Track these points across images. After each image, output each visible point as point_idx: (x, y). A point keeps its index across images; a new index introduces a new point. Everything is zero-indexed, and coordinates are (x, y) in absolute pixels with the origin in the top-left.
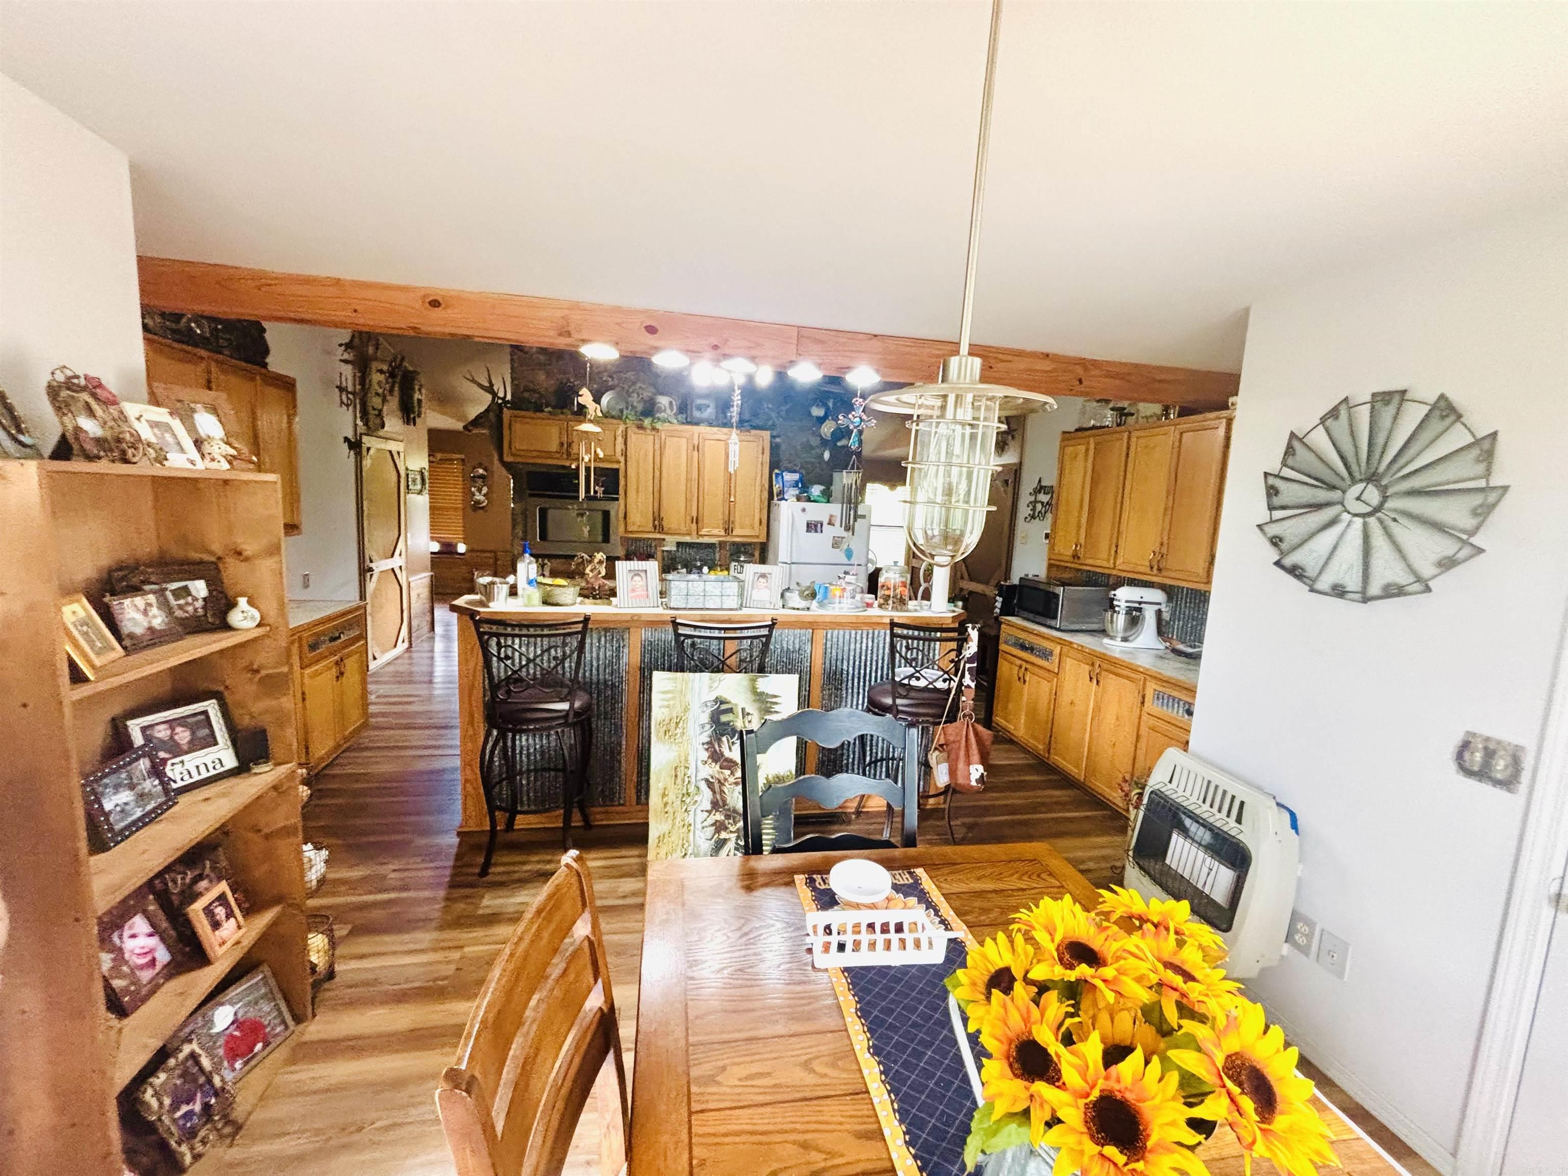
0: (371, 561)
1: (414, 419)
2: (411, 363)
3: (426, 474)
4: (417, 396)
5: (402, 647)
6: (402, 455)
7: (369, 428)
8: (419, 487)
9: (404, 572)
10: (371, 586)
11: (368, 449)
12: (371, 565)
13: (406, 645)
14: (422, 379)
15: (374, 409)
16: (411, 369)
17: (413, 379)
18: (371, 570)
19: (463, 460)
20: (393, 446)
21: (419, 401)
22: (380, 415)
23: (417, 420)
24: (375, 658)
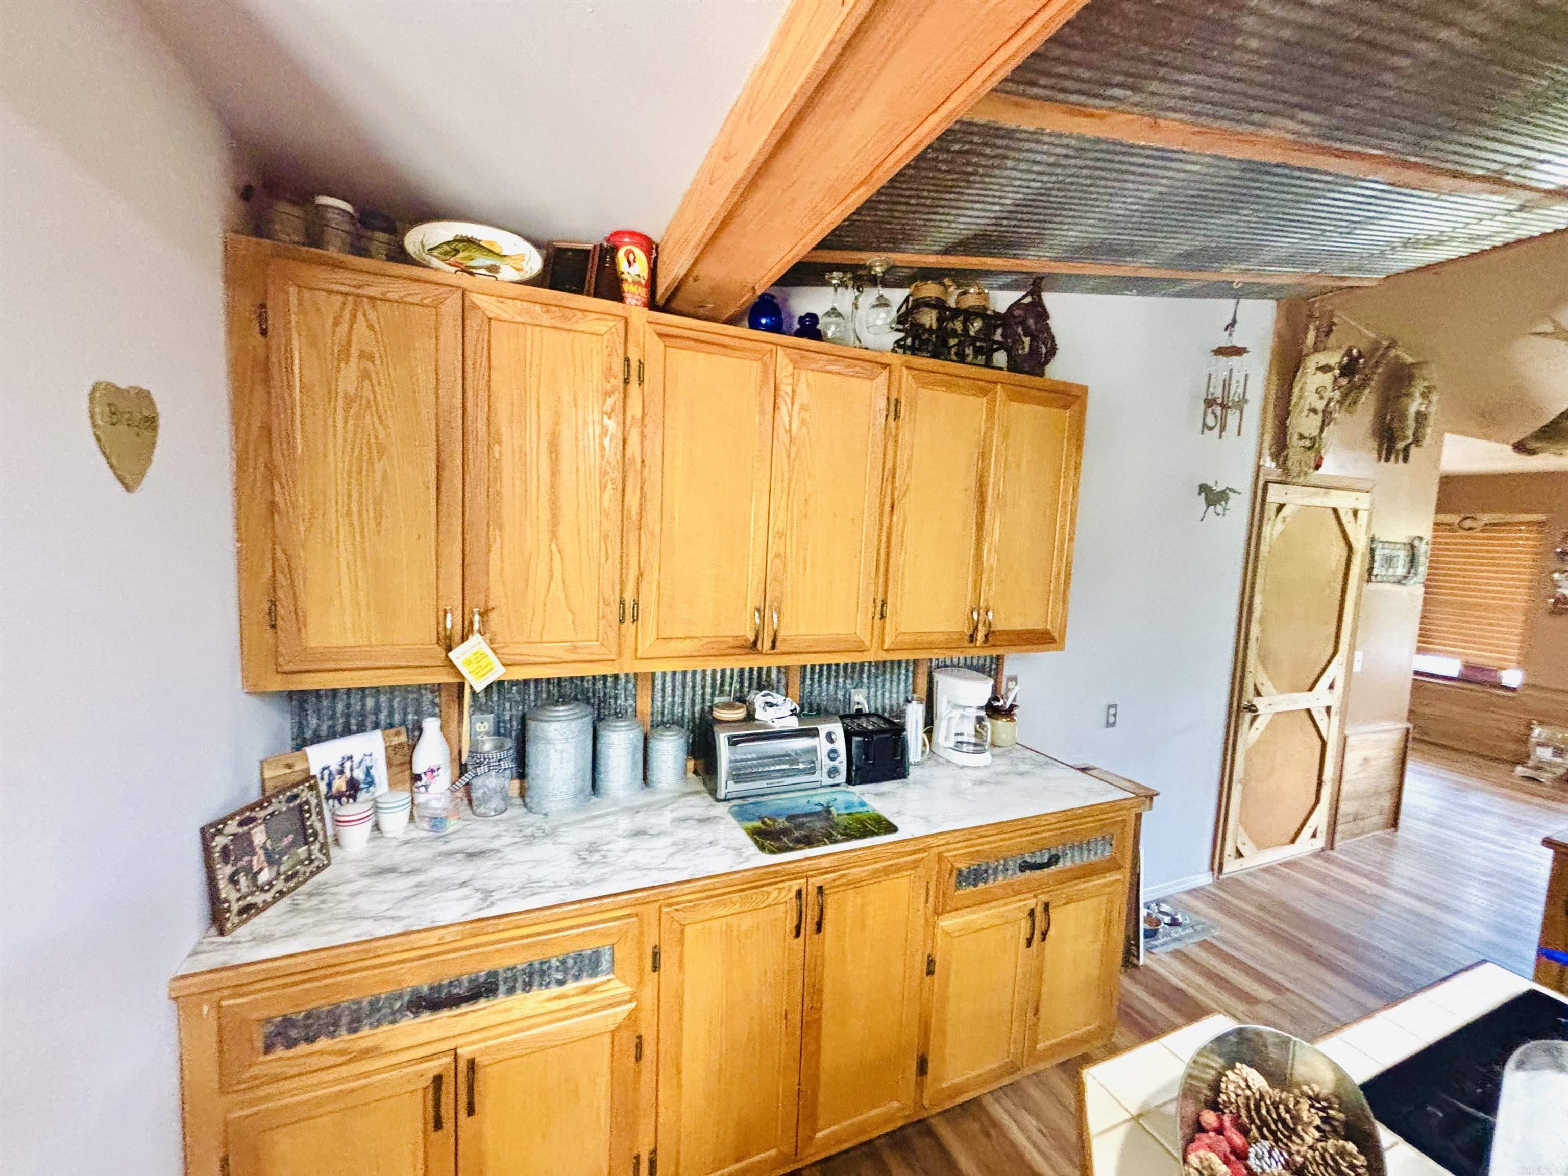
0: (1258, 694)
1: (1406, 449)
2: (1408, 349)
3: (1423, 549)
4: (1415, 405)
5: (1306, 846)
6: (1363, 516)
7: (1286, 471)
8: (1401, 571)
9: (1335, 719)
10: (1249, 736)
11: (1281, 507)
12: (1256, 701)
13: (1320, 842)
14: (1432, 374)
15: (1301, 437)
16: (1410, 360)
17: (1411, 378)
18: (1251, 708)
19: (1541, 524)
20: (1343, 501)
21: (1421, 417)
22: (1314, 445)
23: (1413, 450)
24: (1239, 855)
